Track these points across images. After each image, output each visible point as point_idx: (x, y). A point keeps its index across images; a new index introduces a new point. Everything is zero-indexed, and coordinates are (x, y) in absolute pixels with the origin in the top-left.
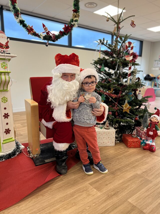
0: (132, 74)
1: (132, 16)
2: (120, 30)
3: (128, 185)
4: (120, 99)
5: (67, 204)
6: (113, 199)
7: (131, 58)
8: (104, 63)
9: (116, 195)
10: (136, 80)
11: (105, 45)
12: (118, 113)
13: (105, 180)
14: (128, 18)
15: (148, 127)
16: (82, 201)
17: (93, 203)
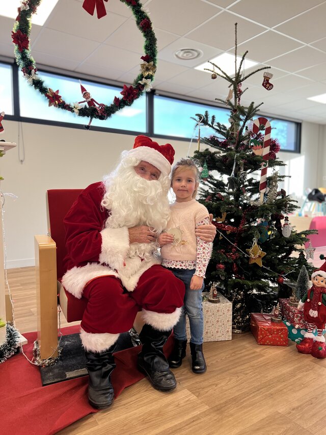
0: (269, 182)
1: (265, 68)
2: (240, 96)
4: (242, 235)
7: (266, 151)
8: (207, 161)
10: (278, 194)
11: (210, 126)
12: (237, 265)
13: (196, 426)
14: (256, 73)
15: (306, 299)
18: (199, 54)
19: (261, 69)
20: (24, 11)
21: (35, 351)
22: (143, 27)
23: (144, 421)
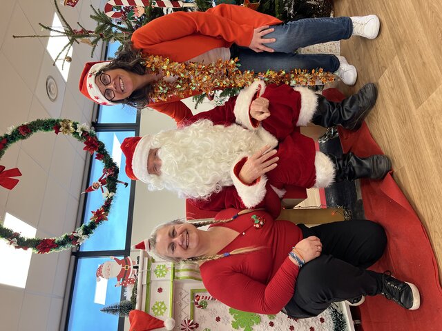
1: (56, 4)
2: (85, 30)
13: (412, 68)
18: (51, 77)
19: (57, 8)
20: (18, 243)
22: (27, 133)
23: (404, 122)
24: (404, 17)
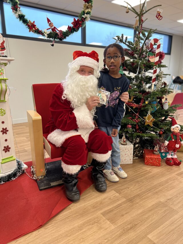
0: (157, 78)
1: (158, 6)
2: (142, 23)
3: (149, 216)
4: (142, 109)
5: (73, 240)
6: (130, 234)
7: (157, 59)
9: (133, 229)
10: (162, 85)
11: (124, 43)
12: (139, 125)
13: (120, 209)
14: (153, 9)
16: (91, 236)
17: (105, 238)
21: (32, 172)
23: (94, 207)
24: (144, 202)
